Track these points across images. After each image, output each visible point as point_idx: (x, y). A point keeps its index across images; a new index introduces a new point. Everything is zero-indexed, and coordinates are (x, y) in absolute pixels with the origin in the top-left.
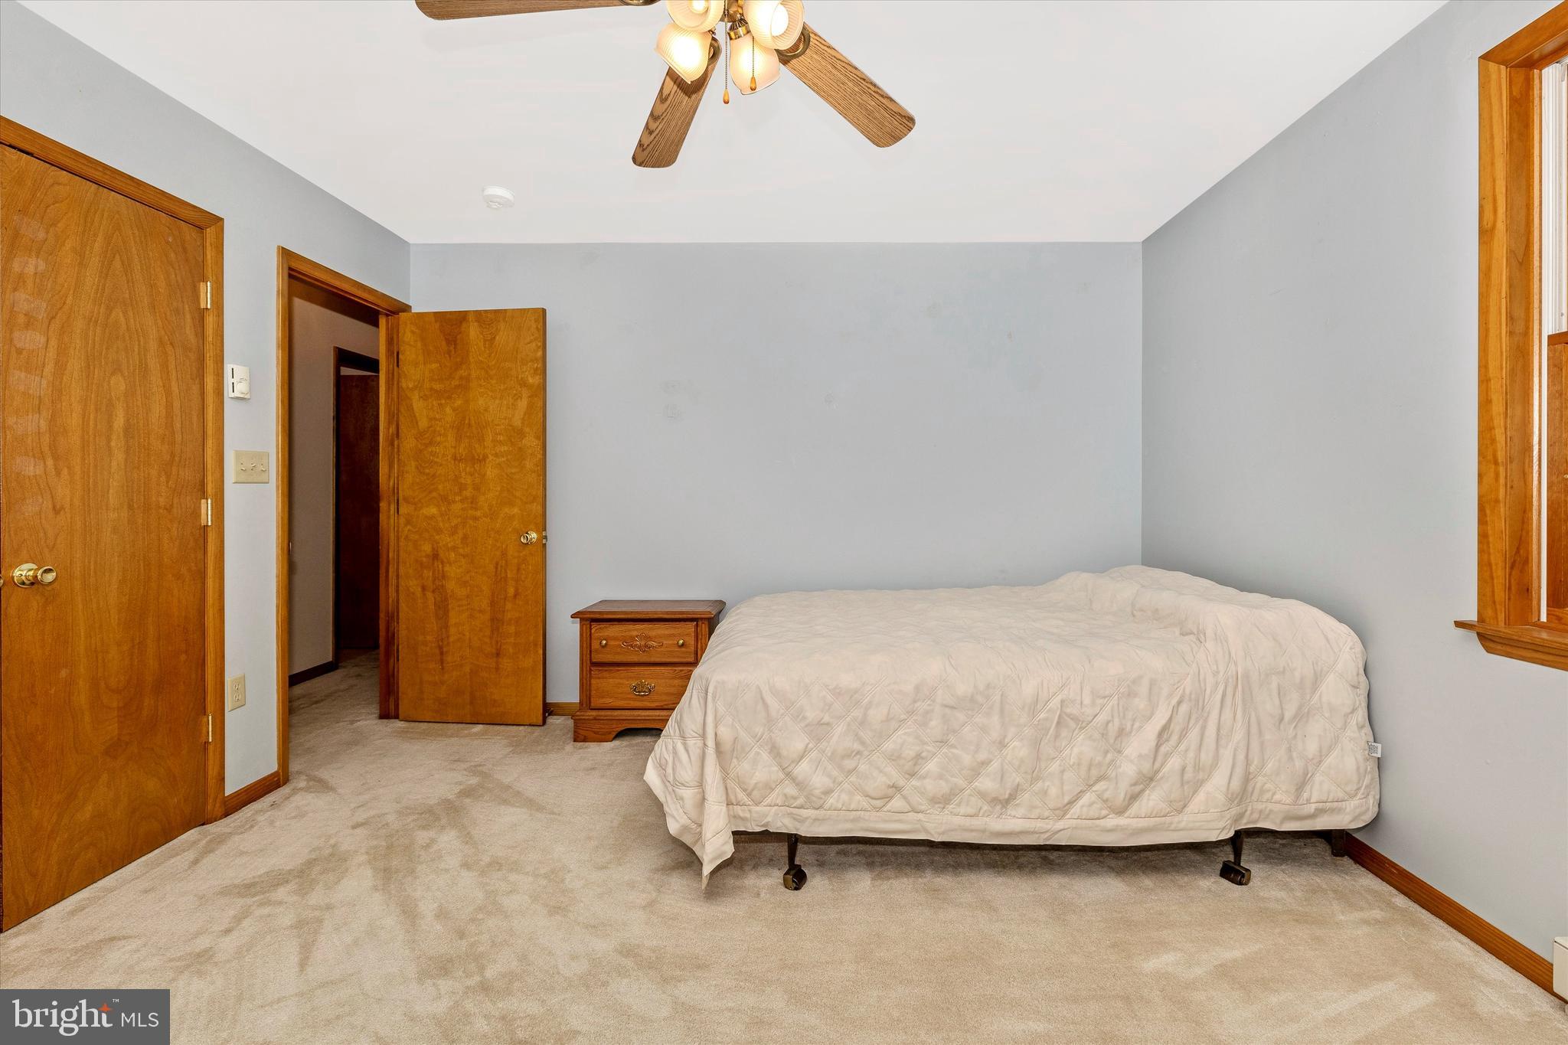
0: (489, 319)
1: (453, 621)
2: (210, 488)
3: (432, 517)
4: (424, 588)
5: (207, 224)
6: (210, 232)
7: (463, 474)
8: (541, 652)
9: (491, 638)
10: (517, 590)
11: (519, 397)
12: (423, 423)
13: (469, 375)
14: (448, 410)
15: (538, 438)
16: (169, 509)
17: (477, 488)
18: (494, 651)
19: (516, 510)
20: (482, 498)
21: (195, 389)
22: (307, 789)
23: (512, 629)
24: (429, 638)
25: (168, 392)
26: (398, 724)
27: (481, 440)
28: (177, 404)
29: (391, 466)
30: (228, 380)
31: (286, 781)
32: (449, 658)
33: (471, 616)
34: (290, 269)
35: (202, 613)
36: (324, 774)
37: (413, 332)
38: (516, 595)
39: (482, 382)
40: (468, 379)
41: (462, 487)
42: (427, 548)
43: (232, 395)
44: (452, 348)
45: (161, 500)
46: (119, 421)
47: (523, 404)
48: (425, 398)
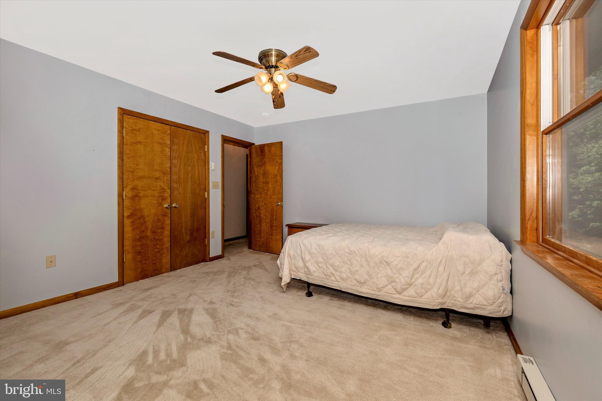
0: (270, 145)
1: (263, 225)
2: (207, 190)
3: (258, 198)
4: (257, 216)
5: (206, 133)
6: (207, 135)
7: (264, 187)
8: (281, 235)
9: (270, 230)
10: (276, 218)
11: (276, 166)
12: (256, 173)
13: (266, 160)
14: (261, 170)
15: (280, 177)
16: (199, 194)
17: (267, 190)
18: (271, 234)
19: (276, 196)
20: (268, 193)
21: (204, 168)
22: (226, 260)
23: (275, 228)
24: (258, 229)
25: (199, 170)
26: (252, 250)
27: (268, 178)
28: (200, 172)
29: (250, 185)
30: (210, 166)
31: (223, 257)
32: (262, 235)
33: (266, 224)
34: (224, 139)
35: (205, 216)
36: (230, 257)
37: (254, 150)
38: (276, 219)
39: (268, 162)
40: (265, 162)
41: (264, 190)
42: (257, 206)
43: (211, 169)
44: (262, 154)
45: (197, 192)
46: (190, 176)
47: (277, 168)
48: (257, 167)
